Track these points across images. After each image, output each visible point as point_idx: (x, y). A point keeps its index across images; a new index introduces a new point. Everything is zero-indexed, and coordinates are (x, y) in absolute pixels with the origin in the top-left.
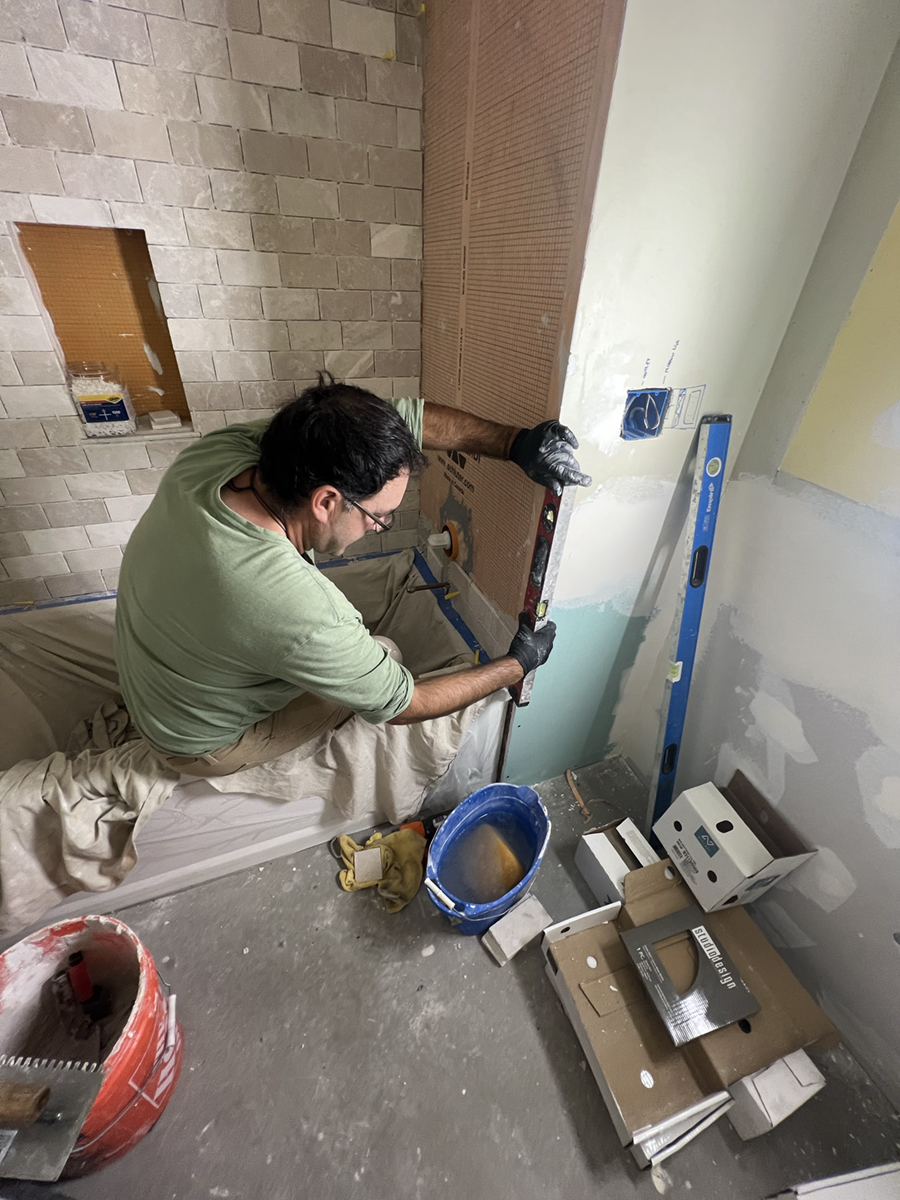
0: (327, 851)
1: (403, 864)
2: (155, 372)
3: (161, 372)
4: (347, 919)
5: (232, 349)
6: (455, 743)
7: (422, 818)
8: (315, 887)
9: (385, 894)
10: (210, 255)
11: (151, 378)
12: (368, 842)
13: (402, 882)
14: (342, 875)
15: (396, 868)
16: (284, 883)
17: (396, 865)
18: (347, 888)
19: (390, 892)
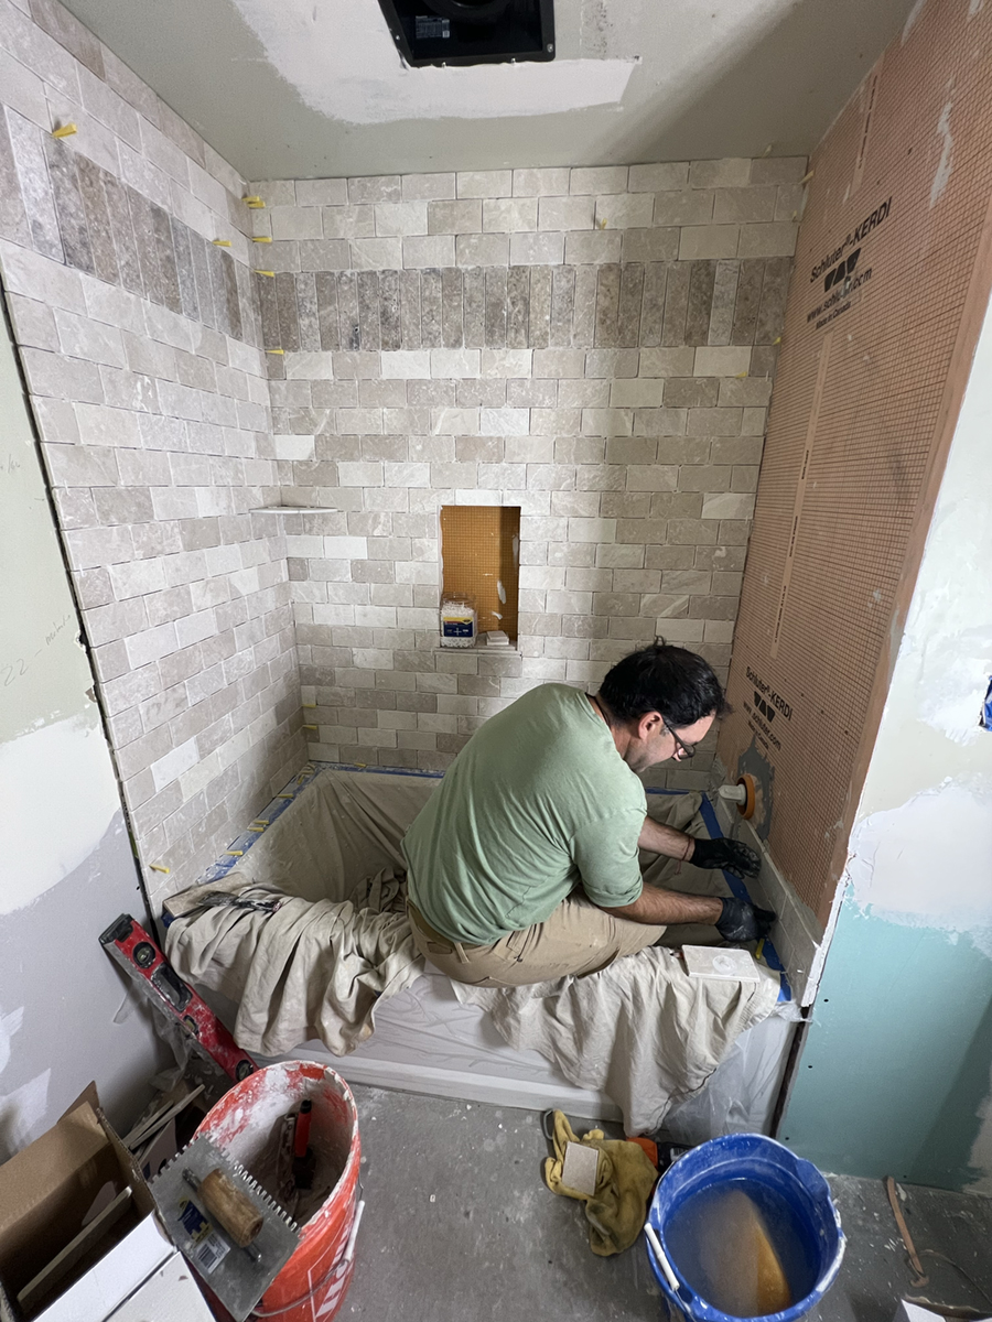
0: (539, 1123)
1: (622, 1191)
2: (500, 602)
3: (504, 602)
4: (543, 1228)
5: (563, 589)
6: (716, 1052)
7: (658, 1139)
8: (516, 1162)
9: (593, 1219)
10: (563, 522)
11: (496, 606)
12: (586, 1136)
13: (617, 1215)
14: (549, 1163)
15: (612, 1191)
16: (487, 1137)
17: (614, 1186)
18: (551, 1184)
19: (599, 1220)
